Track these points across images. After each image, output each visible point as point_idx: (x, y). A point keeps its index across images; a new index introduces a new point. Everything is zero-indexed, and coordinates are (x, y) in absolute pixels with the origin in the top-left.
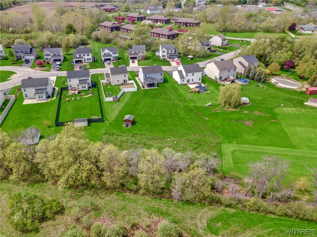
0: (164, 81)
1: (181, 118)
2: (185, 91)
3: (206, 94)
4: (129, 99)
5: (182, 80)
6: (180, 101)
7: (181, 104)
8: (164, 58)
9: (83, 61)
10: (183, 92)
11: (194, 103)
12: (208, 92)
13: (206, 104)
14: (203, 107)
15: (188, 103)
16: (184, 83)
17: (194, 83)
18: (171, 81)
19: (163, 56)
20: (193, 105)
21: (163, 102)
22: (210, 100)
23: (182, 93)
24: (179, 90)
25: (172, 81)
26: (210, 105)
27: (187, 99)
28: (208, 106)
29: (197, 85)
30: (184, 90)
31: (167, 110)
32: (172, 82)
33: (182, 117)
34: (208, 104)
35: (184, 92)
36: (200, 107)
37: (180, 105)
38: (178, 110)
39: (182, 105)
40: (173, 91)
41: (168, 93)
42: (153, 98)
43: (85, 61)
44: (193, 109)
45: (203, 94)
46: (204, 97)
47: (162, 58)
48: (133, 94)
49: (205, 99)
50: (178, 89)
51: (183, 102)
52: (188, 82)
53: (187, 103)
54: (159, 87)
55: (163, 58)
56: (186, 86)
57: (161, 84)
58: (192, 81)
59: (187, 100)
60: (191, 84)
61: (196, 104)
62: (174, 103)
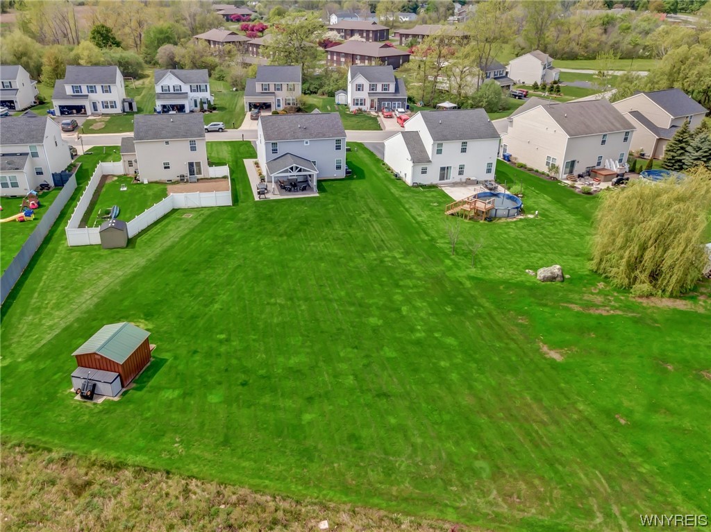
0: (347, 173)
1: (411, 348)
2: (431, 210)
3: (521, 224)
4: (183, 238)
5: (419, 168)
6: (407, 253)
7: (413, 267)
8: (360, 110)
9: (89, 110)
10: (423, 216)
11: (475, 265)
12: (531, 216)
13: (535, 269)
14: (520, 285)
15: (448, 262)
16: (427, 183)
17: (469, 183)
18: (376, 176)
19: (356, 102)
20: (473, 271)
21: (329, 254)
22: (546, 254)
23: (419, 219)
24: (407, 206)
25: (380, 175)
26: (553, 278)
27: (441, 243)
28: (545, 279)
29: (480, 189)
30: (426, 205)
31: (343, 293)
32: (378, 178)
33: (418, 343)
34: (542, 273)
35: (428, 213)
36: (508, 284)
37: (409, 274)
38: (398, 298)
39: (419, 274)
40: (382, 211)
41: (359, 219)
42: (289, 236)
43: (95, 109)
44: (476, 293)
45: (508, 224)
46: (516, 238)
47: (353, 108)
48: (209, 216)
49: (525, 245)
50: (400, 203)
51: (425, 260)
52: (442, 178)
53: (442, 262)
54: (324, 194)
55: (357, 107)
56: (434, 194)
57: (335, 184)
58: (461, 173)
59: (442, 251)
60: (455, 184)
61: (483, 268)
62: (382, 261)
